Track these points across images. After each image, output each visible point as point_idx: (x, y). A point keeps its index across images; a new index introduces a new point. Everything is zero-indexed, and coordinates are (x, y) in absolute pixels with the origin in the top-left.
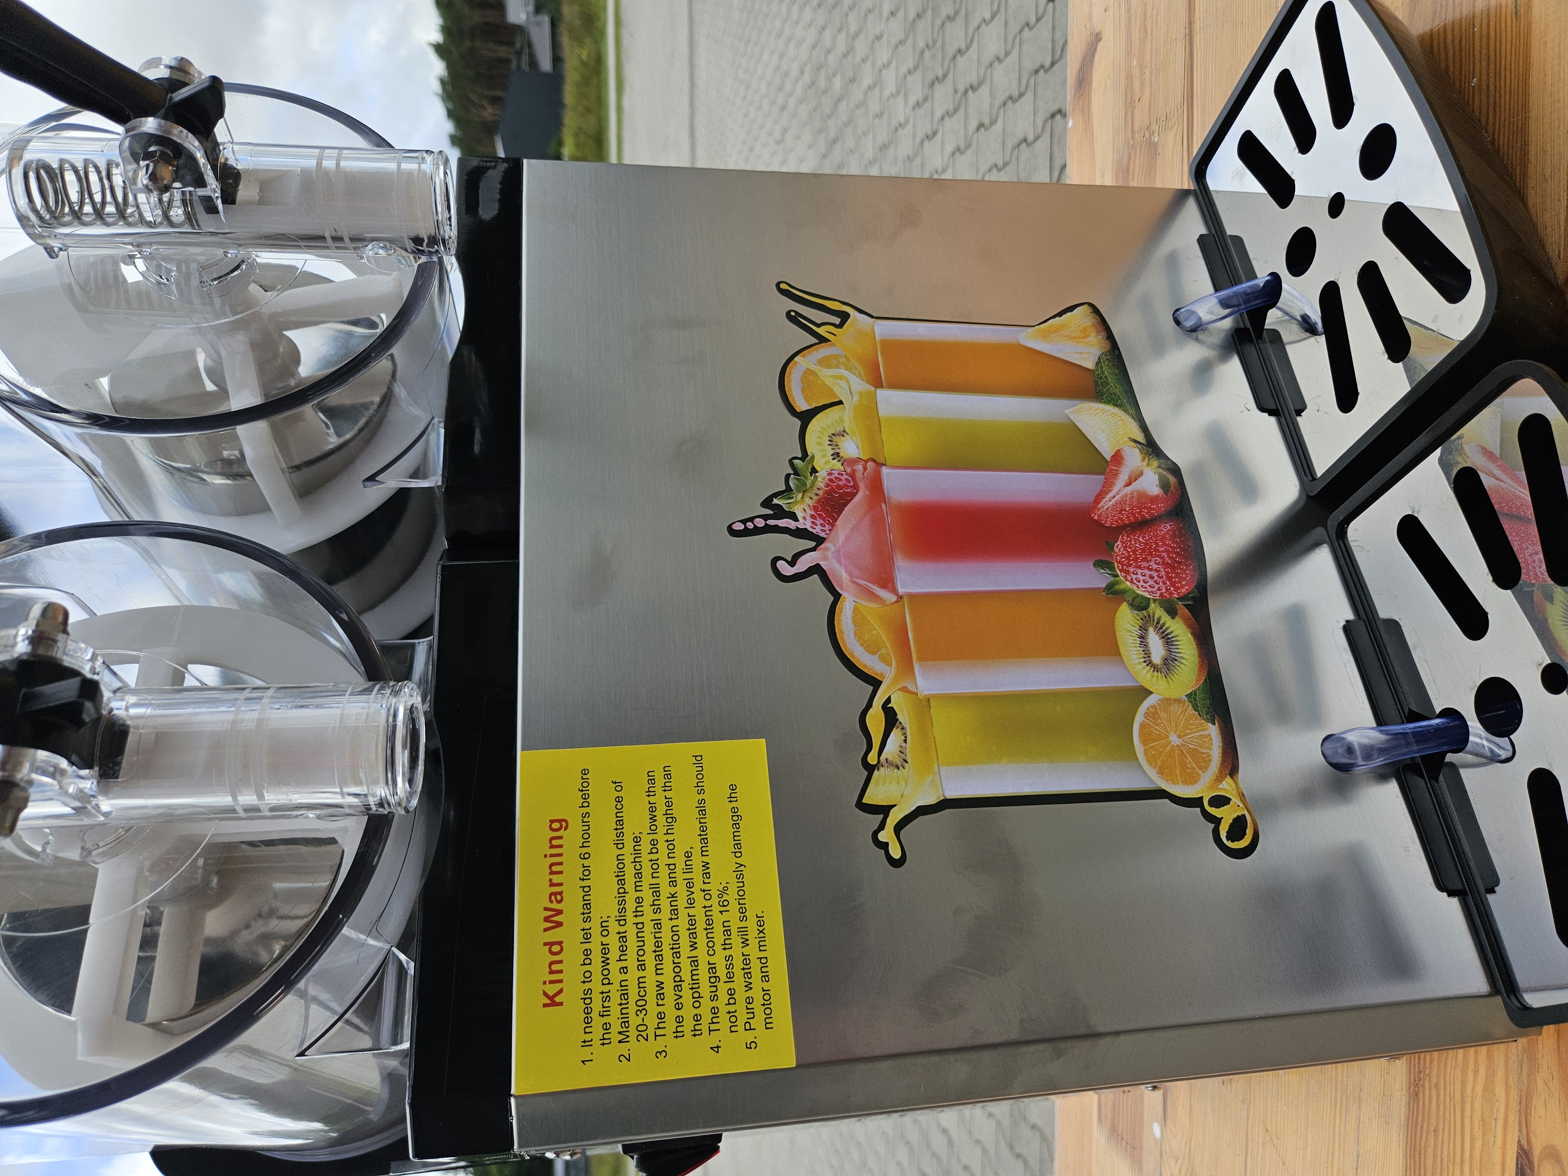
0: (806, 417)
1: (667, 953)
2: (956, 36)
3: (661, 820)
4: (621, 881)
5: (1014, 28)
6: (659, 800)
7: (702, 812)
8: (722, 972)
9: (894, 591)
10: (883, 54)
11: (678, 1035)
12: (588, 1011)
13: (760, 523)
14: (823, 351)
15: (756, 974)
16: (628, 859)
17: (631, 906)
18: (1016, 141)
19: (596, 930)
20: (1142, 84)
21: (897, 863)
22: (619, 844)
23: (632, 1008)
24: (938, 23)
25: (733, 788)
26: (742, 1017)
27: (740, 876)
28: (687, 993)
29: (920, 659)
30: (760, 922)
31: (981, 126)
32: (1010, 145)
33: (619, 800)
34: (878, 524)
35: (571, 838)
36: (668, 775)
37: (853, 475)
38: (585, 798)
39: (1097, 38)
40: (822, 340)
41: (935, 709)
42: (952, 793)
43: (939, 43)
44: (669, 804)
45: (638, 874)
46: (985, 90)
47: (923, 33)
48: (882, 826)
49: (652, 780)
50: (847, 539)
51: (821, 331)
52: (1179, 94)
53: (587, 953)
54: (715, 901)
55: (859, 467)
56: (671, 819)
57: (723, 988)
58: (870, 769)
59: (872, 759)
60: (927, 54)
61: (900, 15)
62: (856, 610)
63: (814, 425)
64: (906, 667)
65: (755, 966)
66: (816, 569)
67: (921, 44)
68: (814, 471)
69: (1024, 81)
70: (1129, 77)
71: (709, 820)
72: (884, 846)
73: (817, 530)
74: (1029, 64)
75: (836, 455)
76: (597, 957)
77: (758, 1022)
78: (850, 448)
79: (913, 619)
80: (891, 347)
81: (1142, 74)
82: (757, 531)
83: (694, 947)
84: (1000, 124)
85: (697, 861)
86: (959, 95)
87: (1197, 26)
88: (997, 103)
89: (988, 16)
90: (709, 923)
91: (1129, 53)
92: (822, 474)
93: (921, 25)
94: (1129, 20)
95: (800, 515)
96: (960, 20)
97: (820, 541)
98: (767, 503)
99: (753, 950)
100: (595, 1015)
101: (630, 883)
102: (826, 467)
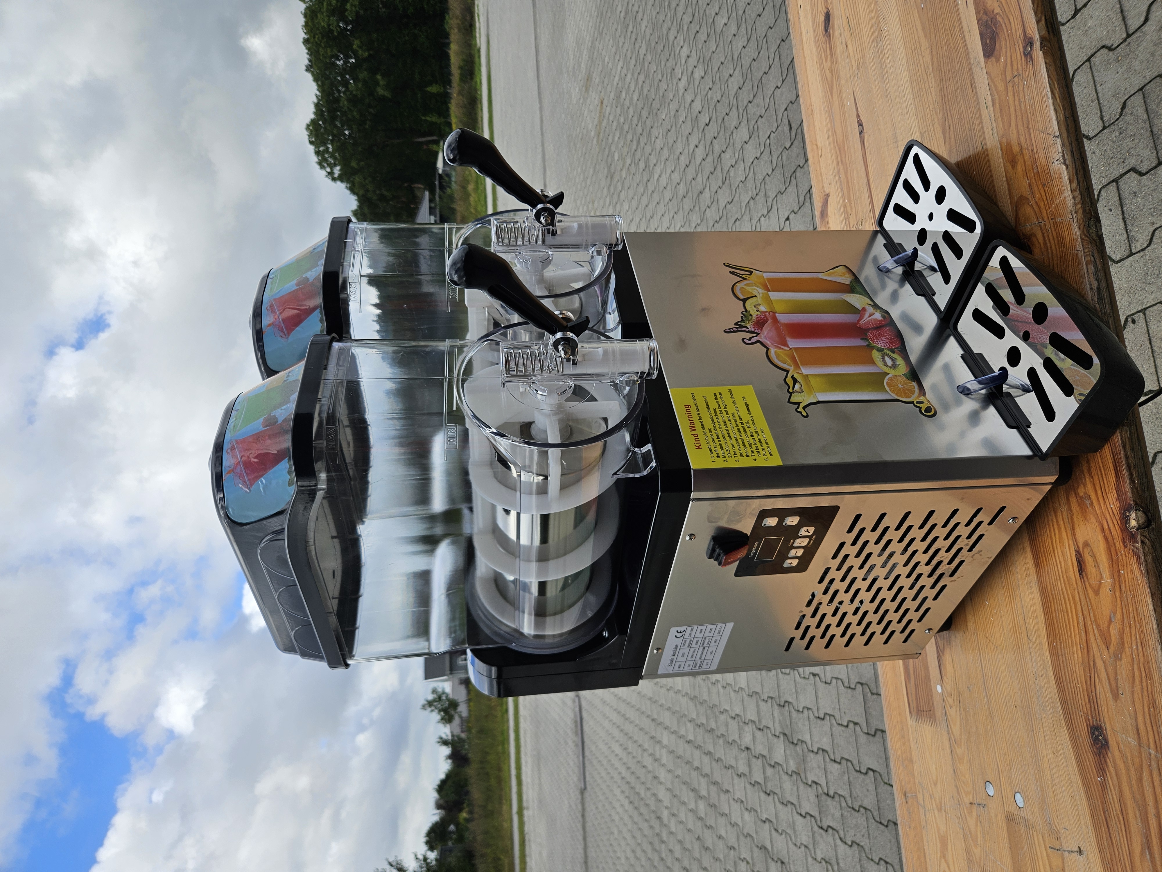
0: (744, 301)
1: (733, 438)
3: (721, 406)
4: (712, 420)
6: (720, 400)
7: (735, 404)
8: (752, 442)
9: (788, 347)
11: (742, 456)
12: (710, 450)
13: (735, 329)
14: (746, 282)
15: (764, 443)
16: (713, 415)
17: (717, 426)
19: (708, 431)
20: (851, 208)
21: (806, 416)
22: (709, 410)
23: (725, 450)
25: (744, 398)
26: (762, 453)
27: (752, 419)
28: (742, 447)
29: (802, 365)
30: (762, 430)
33: (706, 401)
34: (778, 329)
35: (693, 410)
36: (721, 394)
37: (765, 316)
38: (695, 400)
39: (828, 195)
40: (744, 279)
41: (810, 378)
42: (821, 399)
44: (723, 401)
45: (718, 418)
48: (798, 407)
49: (716, 396)
50: (767, 334)
51: (743, 276)
52: (868, 208)
53: (706, 437)
54: (745, 425)
55: (767, 314)
56: (725, 406)
57: (754, 446)
58: (791, 393)
59: (791, 390)
62: (775, 352)
63: (748, 303)
64: (797, 366)
65: (763, 441)
66: (758, 341)
68: (751, 315)
70: (845, 207)
71: (738, 405)
72: (800, 413)
73: (756, 331)
75: (758, 311)
76: (709, 437)
77: (767, 453)
78: (762, 308)
79: (797, 354)
80: (770, 280)
81: (850, 204)
82: (734, 332)
83: (741, 436)
85: (736, 415)
87: (871, 181)
90: (745, 430)
91: (843, 198)
92: (754, 316)
94: (841, 185)
95: (749, 327)
97: (759, 334)
98: (736, 324)
99: (761, 436)
100: (713, 451)
101: (715, 420)
102: (754, 313)
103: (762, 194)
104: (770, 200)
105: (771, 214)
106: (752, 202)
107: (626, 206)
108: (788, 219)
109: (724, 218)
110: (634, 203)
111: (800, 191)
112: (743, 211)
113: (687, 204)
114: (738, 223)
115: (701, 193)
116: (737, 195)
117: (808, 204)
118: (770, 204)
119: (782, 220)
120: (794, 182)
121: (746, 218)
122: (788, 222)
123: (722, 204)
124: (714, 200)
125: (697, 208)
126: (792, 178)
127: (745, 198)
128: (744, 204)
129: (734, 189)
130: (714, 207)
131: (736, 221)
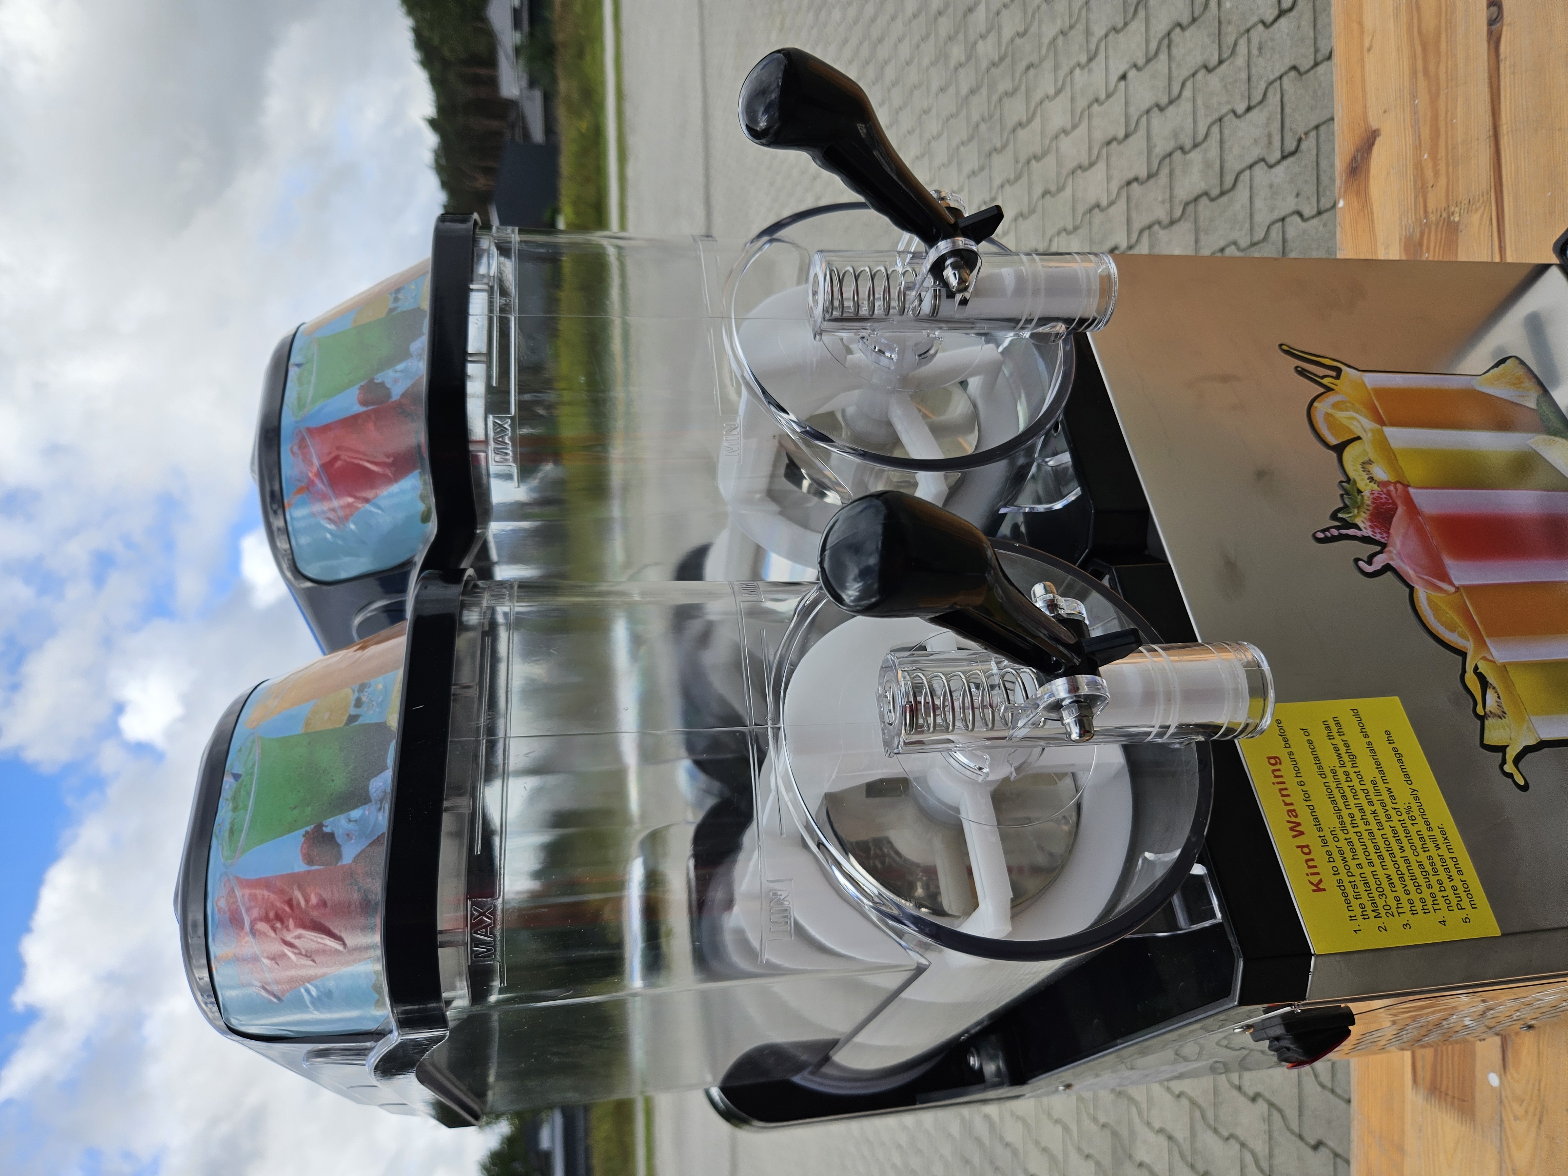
0: (1339, 449)
1: (1386, 855)
2: (1016, 110)
3: (1346, 758)
4: (1334, 802)
5: (1082, 103)
6: (1338, 741)
7: (1372, 750)
8: (1428, 868)
9: (1451, 583)
10: (933, 126)
11: (1414, 912)
12: (1345, 895)
13: (1335, 532)
14: (1331, 399)
15: (1454, 872)
16: (1333, 786)
17: (1347, 820)
18: (1087, 207)
19: (1329, 838)
20: (1436, 174)
21: (1525, 788)
22: (1323, 775)
23: (1376, 894)
24: (995, 98)
25: (1388, 733)
26: (1454, 901)
27: (1416, 798)
28: (1409, 883)
29: (1489, 636)
30: (1443, 833)
31: (1046, 193)
32: (1080, 210)
33: (1310, 742)
34: (1420, 532)
35: (1287, 770)
36: (1338, 724)
37: (1388, 493)
38: (1286, 741)
39: (1376, 132)
40: (1329, 389)
41: (1512, 673)
42: (1545, 736)
43: (997, 116)
44: (1347, 745)
45: (1344, 796)
46: (1050, 160)
47: (978, 106)
48: (1504, 762)
49: (1328, 727)
50: (1403, 544)
51: (1325, 381)
53: (1329, 853)
54: (1405, 816)
55: (1391, 488)
56: (1353, 757)
57: (1433, 880)
58: (1482, 719)
59: (1480, 710)
60: (983, 127)
61: (952, 90)
62: (1429, 600)
63: (1347, 456)
64: (1481, 642)
65: (1450, 864)
66: (1387, 568)
67: (975, 117)
68: (1360, 492)
69: (1095, 152)
70: (1419, 166)
71: (1379, 756)
72: (1510, 776)
73: (1378, 537)
74: (1099, 136)
75: (1371, 479)
76: (1336, 855)
77: (1465, 903)
78: (1381, 473)
79: (1472, 604)
80: (1382, 393)
81: (1435, 164)
82: (1334, 539)
83: (1402, 849)
84: (1068, 192)
85: (1382, 787)
86: (1020, 165)
88: (1065, 172)
89: (1051, 91)
90: (1407, 832)
92: (1366, 494)
93: (975, 100)
95: (1361, 525)
96: (1021, 95)
97: (1384, 546)
98: (1334, 516)
99: (1444, 851)
100: (1351, 897)
101: (1341, 805)
102: (1367, 488)
103: (1081, 27)
104: (1094, 40)
105: (1093, 64)
106: (1060, 40)
107: (837, 15)
108: (1124, 77)
109: (1008, 60)
110: (852, 12)
111: (1152, 32)
112: (1044, 51)
113: (945, 26)
114: (1032, 72)
115: (970, 10)
116: (1036, 23)
117: (1163, 57)
118: (1093, 47)
119: (1114, 77)
120: (1142, 13)
121: (1048, 64)
122: (1123, 83)
123: (1007, 33)
124: (993, 26)
125: (961, 37)
126: (1140, 7)
127: (1050, 31)
128: (1046, 40)
129: (1030, 14)
130: (992, 38)
131: (1028, 68)
